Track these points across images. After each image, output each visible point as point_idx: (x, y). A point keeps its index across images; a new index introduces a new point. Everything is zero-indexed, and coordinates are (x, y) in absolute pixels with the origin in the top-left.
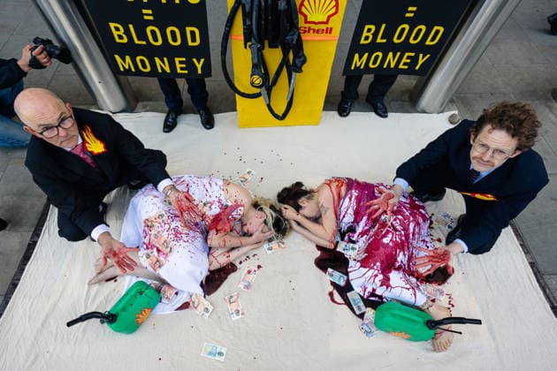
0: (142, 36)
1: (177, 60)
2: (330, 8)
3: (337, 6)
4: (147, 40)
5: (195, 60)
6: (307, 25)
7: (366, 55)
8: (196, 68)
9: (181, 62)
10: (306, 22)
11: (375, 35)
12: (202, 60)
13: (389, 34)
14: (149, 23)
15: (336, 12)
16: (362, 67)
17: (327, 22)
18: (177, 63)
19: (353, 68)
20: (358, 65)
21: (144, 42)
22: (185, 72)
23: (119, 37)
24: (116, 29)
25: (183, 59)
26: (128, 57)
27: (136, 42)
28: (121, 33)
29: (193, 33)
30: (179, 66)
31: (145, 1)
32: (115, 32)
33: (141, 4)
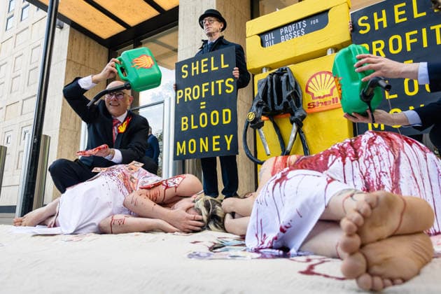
0: (197, 123)
1: (214, 138)
2: (330, 82)
4: (199, 125)
5: (226, 137)
6: (315, 101)
8: (227, 145)
9: (216, 140)
10: (313, 98)
12: (231, 136)
14: (203, 111)
17: (331, 94)
18: (214, 140)
21: (196, 127)
22: (219, 149)
23: (185, 126)
24: (185, 121)
25: (218, 137)
26: (184, 143)
27: (193, 127)
28: (186, 123)
29: (227, 113)
30: (215, 143)
31: (203, 96)
32: (183, 123)
33: (201, 99)
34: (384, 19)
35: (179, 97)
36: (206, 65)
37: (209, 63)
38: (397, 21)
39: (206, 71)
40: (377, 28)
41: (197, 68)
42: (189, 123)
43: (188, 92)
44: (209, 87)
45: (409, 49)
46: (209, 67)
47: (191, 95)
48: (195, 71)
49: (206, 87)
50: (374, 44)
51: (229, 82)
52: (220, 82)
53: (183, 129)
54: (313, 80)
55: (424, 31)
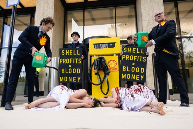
0: (68, 71)
1: (74, 77)
3: (116, 63)
4: (68, 72)
5: (78, 78)
7: (125, 75)
8: (78, 80)
9: (75, 78)
10: (110, 67)
11: (126, 69)
12: (80, 78)
13: (130, 69)
14: (70, 68)
15: (116, 64)
16: (125, 78)
17: (115, 67)
19: (122, 78)
20: (124, 77)
21: (67, 73)
22: (75, 81)
23: (63, 72)
24: (63, 70)
25: (75, 77)
26: (63, 77)
27: (66, 73)
28: (63, 71)
29: (79, 70)
30: (74, 79)
31: (70, 63)
32: (62, 71)
33: (69, 64)
34: (130, 50)
35: (61, 61)
36: (72, 52)
37: (73, 52)
38: (133, 52)
39: (72, 54)
40: (128, 52)
41: (68, 52)
42: (65, 71)
43: (64, 60)
44: (73, 60)
45: (134, 60)
46: (73, 53)
47: (66, 61)
48: (67, 53)
49: (71, 60)
50: (127, 56)
51: (80, 60)
52: (77, 59)
53: (62, 73)
54: (110, 62)
55: (138, 57)
